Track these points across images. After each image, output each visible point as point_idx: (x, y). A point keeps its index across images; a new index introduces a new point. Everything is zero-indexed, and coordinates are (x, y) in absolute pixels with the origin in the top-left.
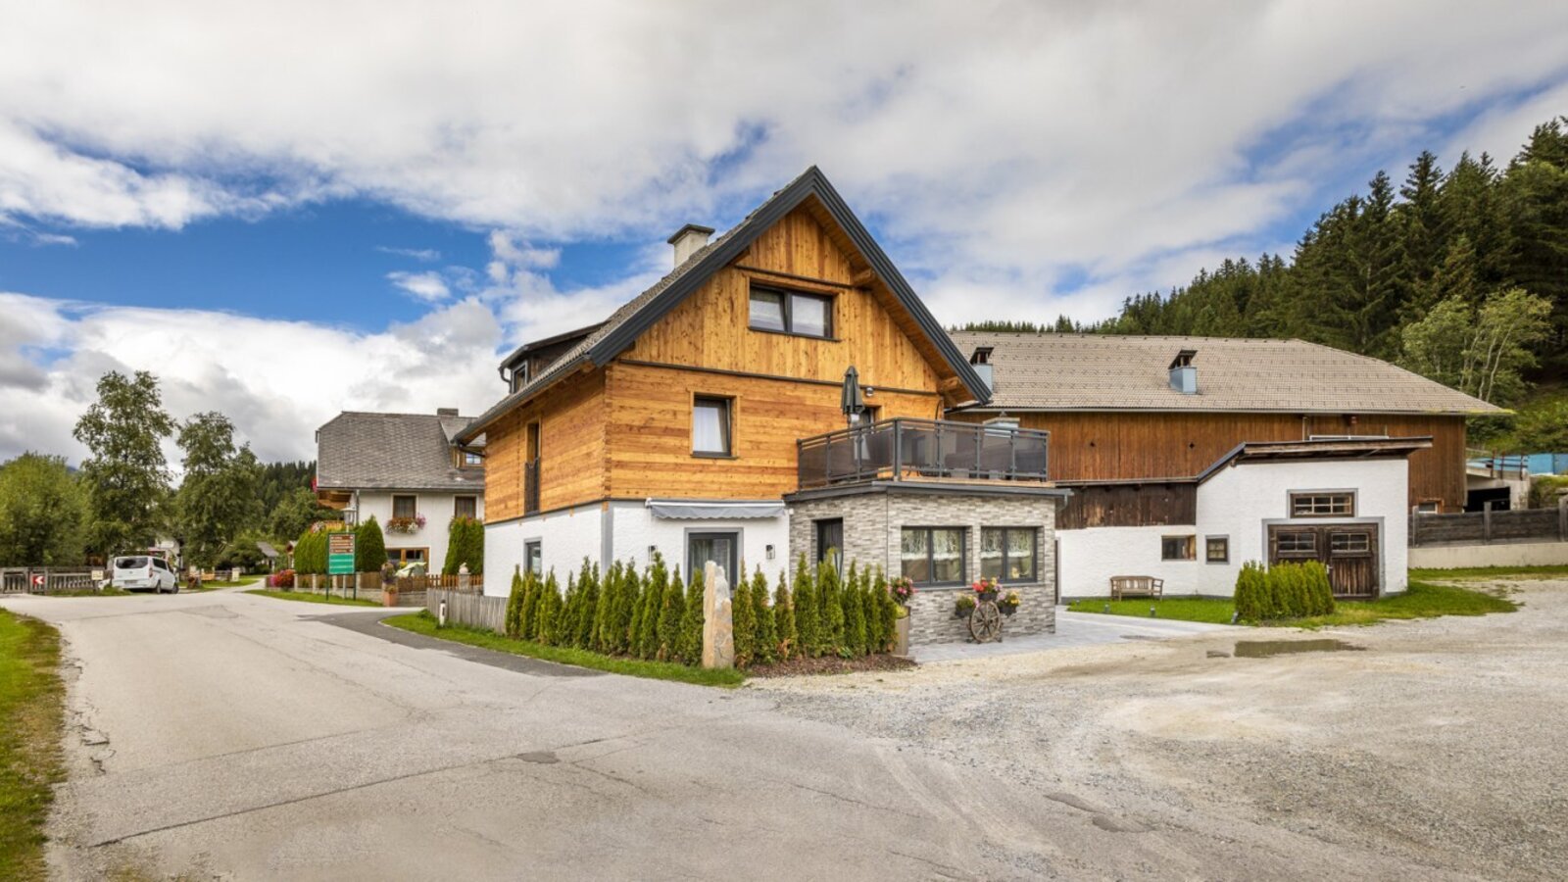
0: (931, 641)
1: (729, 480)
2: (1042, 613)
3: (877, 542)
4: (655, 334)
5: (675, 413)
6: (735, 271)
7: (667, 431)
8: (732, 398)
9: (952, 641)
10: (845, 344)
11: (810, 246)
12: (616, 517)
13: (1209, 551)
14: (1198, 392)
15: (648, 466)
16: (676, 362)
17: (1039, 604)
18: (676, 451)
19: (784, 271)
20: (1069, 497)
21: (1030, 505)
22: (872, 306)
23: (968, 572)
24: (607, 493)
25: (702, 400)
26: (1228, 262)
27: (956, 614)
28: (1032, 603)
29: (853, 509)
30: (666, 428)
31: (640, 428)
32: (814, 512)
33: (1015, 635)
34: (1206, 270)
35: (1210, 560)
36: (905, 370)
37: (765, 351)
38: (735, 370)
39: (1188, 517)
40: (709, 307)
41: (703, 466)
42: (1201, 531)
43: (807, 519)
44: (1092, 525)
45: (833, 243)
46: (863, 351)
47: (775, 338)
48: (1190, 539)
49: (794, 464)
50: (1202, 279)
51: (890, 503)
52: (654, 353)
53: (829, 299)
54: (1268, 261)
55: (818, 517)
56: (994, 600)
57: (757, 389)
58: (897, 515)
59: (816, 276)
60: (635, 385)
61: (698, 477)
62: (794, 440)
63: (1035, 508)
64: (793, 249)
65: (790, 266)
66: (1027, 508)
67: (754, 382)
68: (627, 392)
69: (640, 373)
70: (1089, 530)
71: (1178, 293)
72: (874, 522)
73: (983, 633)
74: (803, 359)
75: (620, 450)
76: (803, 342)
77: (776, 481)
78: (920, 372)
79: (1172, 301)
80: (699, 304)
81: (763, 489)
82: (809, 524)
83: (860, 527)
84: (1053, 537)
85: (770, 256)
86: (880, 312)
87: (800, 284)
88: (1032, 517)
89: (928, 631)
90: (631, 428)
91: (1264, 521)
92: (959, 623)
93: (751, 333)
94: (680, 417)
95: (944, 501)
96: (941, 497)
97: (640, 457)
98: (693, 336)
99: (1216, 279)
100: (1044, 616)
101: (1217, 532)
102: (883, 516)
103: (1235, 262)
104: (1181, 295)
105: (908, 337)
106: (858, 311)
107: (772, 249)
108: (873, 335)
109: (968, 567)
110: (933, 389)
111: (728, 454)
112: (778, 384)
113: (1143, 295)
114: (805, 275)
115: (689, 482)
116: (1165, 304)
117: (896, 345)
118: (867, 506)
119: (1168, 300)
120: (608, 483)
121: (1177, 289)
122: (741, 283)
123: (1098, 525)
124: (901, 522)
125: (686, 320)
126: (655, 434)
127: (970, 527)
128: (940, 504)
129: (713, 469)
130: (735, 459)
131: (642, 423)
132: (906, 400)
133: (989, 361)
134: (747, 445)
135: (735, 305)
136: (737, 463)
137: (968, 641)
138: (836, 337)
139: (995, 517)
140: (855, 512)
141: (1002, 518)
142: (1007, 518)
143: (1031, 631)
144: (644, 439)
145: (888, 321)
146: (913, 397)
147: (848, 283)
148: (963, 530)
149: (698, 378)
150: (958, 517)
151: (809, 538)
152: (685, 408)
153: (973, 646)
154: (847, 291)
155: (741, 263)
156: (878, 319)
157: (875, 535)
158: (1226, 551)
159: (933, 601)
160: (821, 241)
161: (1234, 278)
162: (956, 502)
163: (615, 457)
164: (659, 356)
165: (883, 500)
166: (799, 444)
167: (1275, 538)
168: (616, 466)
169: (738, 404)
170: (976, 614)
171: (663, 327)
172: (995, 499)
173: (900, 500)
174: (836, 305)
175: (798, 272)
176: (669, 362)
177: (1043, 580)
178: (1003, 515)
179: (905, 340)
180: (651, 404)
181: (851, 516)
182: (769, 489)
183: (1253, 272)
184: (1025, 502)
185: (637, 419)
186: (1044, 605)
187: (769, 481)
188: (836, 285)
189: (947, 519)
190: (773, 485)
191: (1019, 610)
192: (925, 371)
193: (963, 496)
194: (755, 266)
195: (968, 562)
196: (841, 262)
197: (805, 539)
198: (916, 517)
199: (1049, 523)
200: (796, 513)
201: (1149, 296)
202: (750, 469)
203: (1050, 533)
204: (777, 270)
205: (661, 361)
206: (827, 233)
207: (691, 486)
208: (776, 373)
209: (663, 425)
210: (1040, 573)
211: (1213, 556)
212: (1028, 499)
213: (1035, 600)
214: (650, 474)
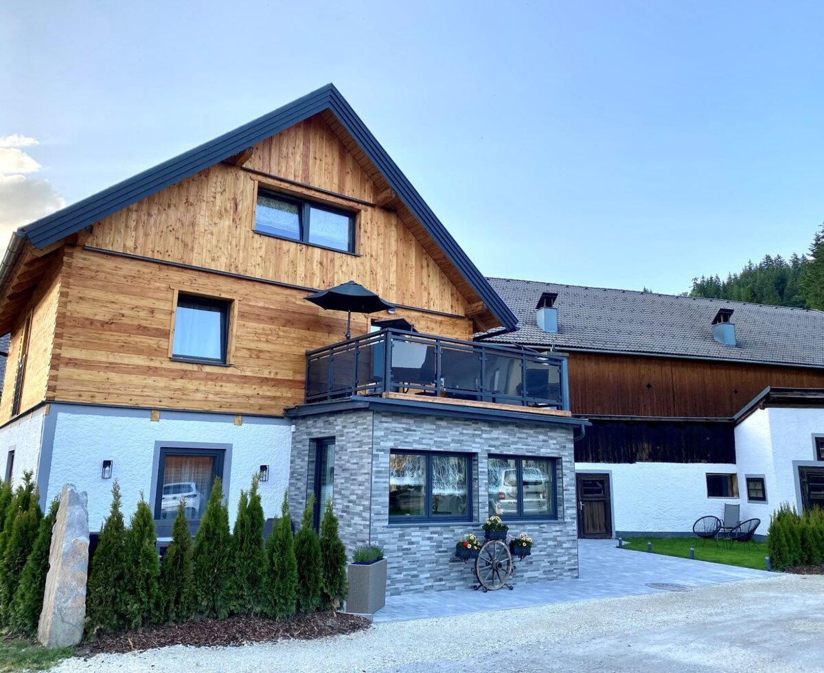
0: (426, 588)
1: (218, 388)
2: (563, 555)
3: (363, 466)
4: (133, 224)
5: (152, 311)
6: (242, 173)
7: (143, 330)
8: (231, 301)
9: (452, 588)
10: (367, 260)
11: (329, 160)
12: (59, 424)
13: (749, 490)
14: (738, 345)
15: (111, 367)
16: (157, 257)
17: (559, 545)
18: (152, 352)
19: (299, 180)
20: (587, 428)
21: (546, 435)
22: (396, 226)
23: (475, 505)
24: (51, 394)
25: (187, 300)
26: (768, 257)
27: (457, 555)
28: (550, 543)
29: (344, 427)
30: (140, 326)
31: (103, 324)
32: (313, 430)
33: (531, 580)
34: (752, 262)
35: (751, 498)
36: (431, 293)
37: (273, 257)
38: (233, 272)
39: (728, 455)
40: (204, 205)
41: (185, 371)
42: (741, 469)
43: (306, 437)
44: (641, 460)
45: (356, 161)
46: (386, 268)
47: (286, 245)
48: (732, 477)
49: (302, 377)
50: (750, 268)
51: (376, 422)
52: (130, 244)
53: (352, 214)
54: (798, 259)
55: (315, 436)
56: (504, 539)
57: (260, 295)
58: (386, 436)
59: (335, 190)
60: (102, 275)
61: (179, 383)
62: (303, 351)
63: (552, 438)
64: (311, 162)
65: (306, 177)
66: (542, 437)
67: (258, 286)
68: (90, 283)
69: (109, 264)
70: (639, 464)
71: (733, 277)
72: (361, 443)
73: (492, 578)
74: (316, 268)
75: (73, 346)
76: (318, 251)
77: (278, 394)
78: (447, 295)
79: (728, 283)
80: (191, 200)
81: (261, 402)
82: (307, 443)
83: (350, 448)
84: (572, 470)
85: (283, 164)
86: (405, 233)
87: (318, 195)
88: (548, 447)
89: (422, 576)
90: (92, 322)
91: (794, 462)
92: (462, 566)
93: (257, 236)
94: (160, 316)
95: (443, 423)
96: (441, 419)
97: (102, 356)
98: (181, 232)
99: (761, 269)
100: (566, 558)
101: (755, 472)
102: (368, 436)
103: (773, 258)
104: (736, 278)
105: (435, 260)
106: (382, 230)
107: (287, 157)
108: (396, 253)
109: (475, 500)
110: (461, 313)
111: (223, 361)
112: (288, 292)
113: (707, 277)
114: (323, 188)
115: (166, 388)
116: (724, 284)
117: (422, 267)
118: (356, 424)
119: (725, 282)
120: (53, 383)
121: (732, 274)
122: (247, 187)
123: (647, 460)
124: (391, 444)
125: (173, 215)
126: (125, 332)
127: (475, 454)
128: (439, 427)
129: (199, 375)
130: (230, 366)
131: (106, 319)
132: (432, 321)
133: (554, 306)
134: (245, 353)
135: (240, 207)
136: (229, 371)
137: (475, 588)
138: (357, 253)
139: (504, 444)
140: (345, 431)
141: (513, 447)
142: (519, 446)
143: (551, 576)
144: (108, 335)
145: (413, 243)
146: (440, 318)
147: (371, 202)
148: (470, 457)
149: (186, 275)
150: (460, 442)
151: (307, 459)
152: (167, 306)
153: (480, 593)
154: (369, 209)
155: (247, 165)
156: (403, 239)
157: (361, 458)
158: (763, 490)
159: (430, 539)
160: (342, 157)
161: (773, 269)
162: (457, 425)
163: (67, 353)
164: (136, 248)
165: (369, 418)
166: (308, 354)
167: (805, 480)
168: (67, 364)
169: (236, 309)
170: (483, 555)
171: (144, 218)
172: (505, 424)
173: (389, 420)
174: (358, 220)
175: (316, 185)
176: (149, 255)
177: (563, 517)
178: (515, 443)
179: (432, 262)
180: (122, 298)
181: (342, 436)
182: (269, 402)
183: (787, 265)
184: (538, 430)
185: (102, 315)
186: (565, 546)
187: (269, 394)
188: (359, 202)
189: (448, 444)
190: (274, 398)
191: (534, 552)
192: (452, 295)
193: (466, 420)
194: (266, 171)
195: (474, 493)
196: (363, 181)
197: (303, 460)
198: (410, 439)
199: (567, 454)
200: (297, 429)
201: (711, 278)
202: (245, 379)
203: (568, 465)
204: (291, 178)
205: (139, 253)
206: (349, 152)
207: (170, 394)
208: (285, 281)
209: (136, 322)
210: (560, 509)
211: (753, 495)
212: (543, 427)
213: (554, 539)
214: (115, 377)
